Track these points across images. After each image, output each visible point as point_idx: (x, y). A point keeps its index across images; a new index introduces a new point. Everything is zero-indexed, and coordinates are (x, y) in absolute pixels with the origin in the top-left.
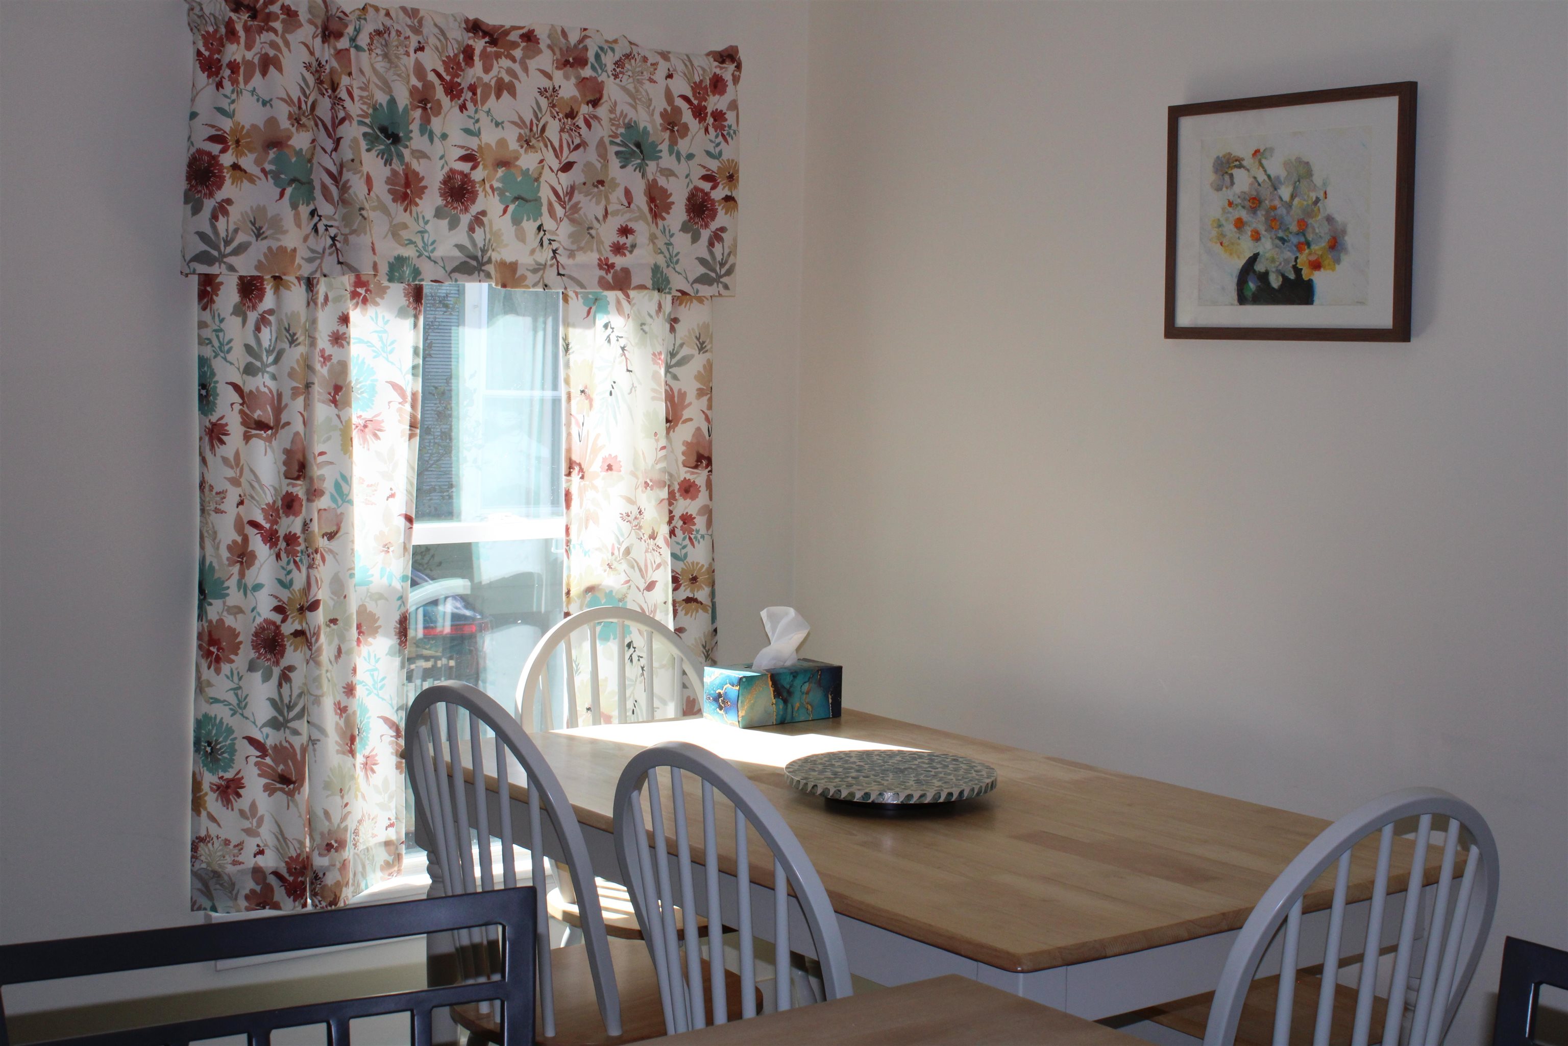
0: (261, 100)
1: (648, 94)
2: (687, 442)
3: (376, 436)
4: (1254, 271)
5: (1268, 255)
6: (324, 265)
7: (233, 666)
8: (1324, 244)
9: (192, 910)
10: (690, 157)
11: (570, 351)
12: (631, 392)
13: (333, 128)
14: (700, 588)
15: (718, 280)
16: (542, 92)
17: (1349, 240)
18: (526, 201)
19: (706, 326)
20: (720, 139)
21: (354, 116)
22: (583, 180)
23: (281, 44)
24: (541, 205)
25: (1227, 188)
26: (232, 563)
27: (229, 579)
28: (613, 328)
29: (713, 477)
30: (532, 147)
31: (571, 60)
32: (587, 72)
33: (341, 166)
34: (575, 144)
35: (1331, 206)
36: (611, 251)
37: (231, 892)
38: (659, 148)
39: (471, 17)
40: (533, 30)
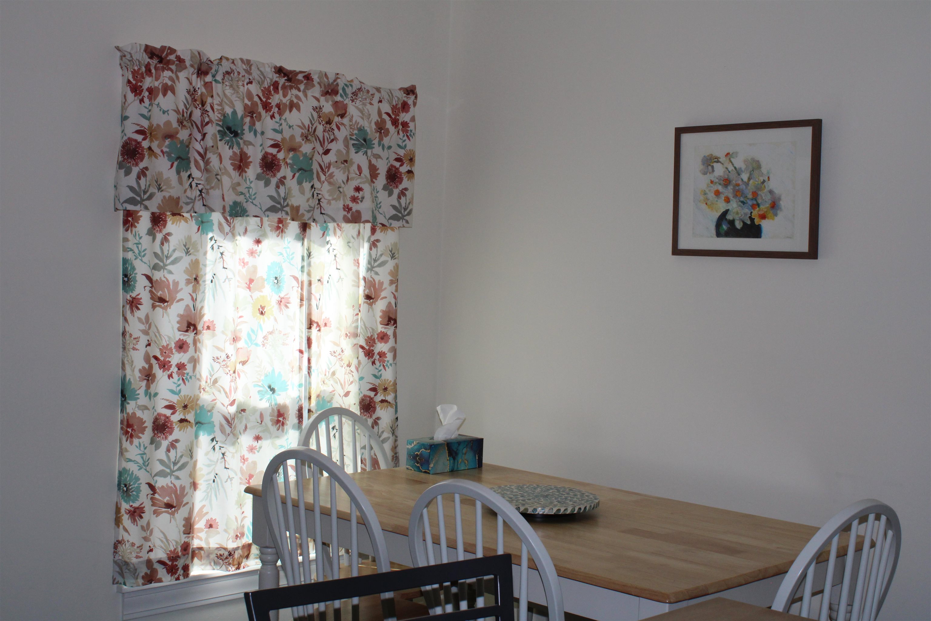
0: (162, 110)
1: (369, 112)
2: (383, 310)
3: (286, 306)
4: (726, 219)
5: (735, 210)
6: (195, 206)
7: (141, 440)
8: (768, 205)
9: (113, 584)
10: (390, 147)
11: (311, 257)
12: (338, 281)
13: (201, 127)
14: (389, 394)
15: (402, 218)
16: (315, 109)
17: (782, 203)
18: (306, 171)
19: (395, 244)
20: (406, 138)
21: (214, 121)
22: (336, 160)
23: (175, 78)
24: (313, 173)
25: (710, 173)
26: (142, 380)
27: (140, 388)
28: (331, 244)
29: (397, 331)
30: (309, 140)
31: (330, 91)
32: (338, 98)
33: (206, 150)
34: (331, 139)
35: (773, 185)
36: (350, 200)
37: (134, 574)
38: (373, 142)
39: (278, 65)
40: (310, 74)
